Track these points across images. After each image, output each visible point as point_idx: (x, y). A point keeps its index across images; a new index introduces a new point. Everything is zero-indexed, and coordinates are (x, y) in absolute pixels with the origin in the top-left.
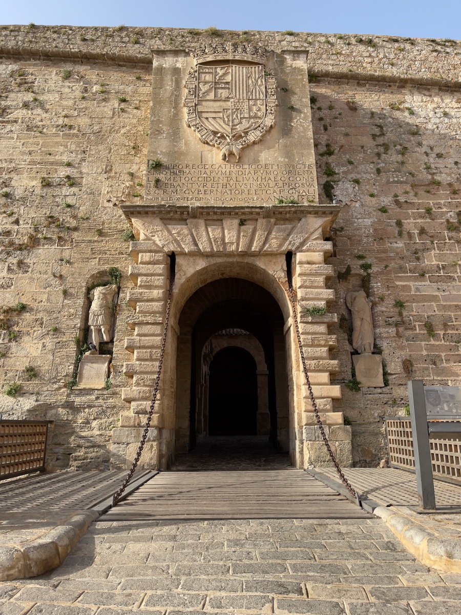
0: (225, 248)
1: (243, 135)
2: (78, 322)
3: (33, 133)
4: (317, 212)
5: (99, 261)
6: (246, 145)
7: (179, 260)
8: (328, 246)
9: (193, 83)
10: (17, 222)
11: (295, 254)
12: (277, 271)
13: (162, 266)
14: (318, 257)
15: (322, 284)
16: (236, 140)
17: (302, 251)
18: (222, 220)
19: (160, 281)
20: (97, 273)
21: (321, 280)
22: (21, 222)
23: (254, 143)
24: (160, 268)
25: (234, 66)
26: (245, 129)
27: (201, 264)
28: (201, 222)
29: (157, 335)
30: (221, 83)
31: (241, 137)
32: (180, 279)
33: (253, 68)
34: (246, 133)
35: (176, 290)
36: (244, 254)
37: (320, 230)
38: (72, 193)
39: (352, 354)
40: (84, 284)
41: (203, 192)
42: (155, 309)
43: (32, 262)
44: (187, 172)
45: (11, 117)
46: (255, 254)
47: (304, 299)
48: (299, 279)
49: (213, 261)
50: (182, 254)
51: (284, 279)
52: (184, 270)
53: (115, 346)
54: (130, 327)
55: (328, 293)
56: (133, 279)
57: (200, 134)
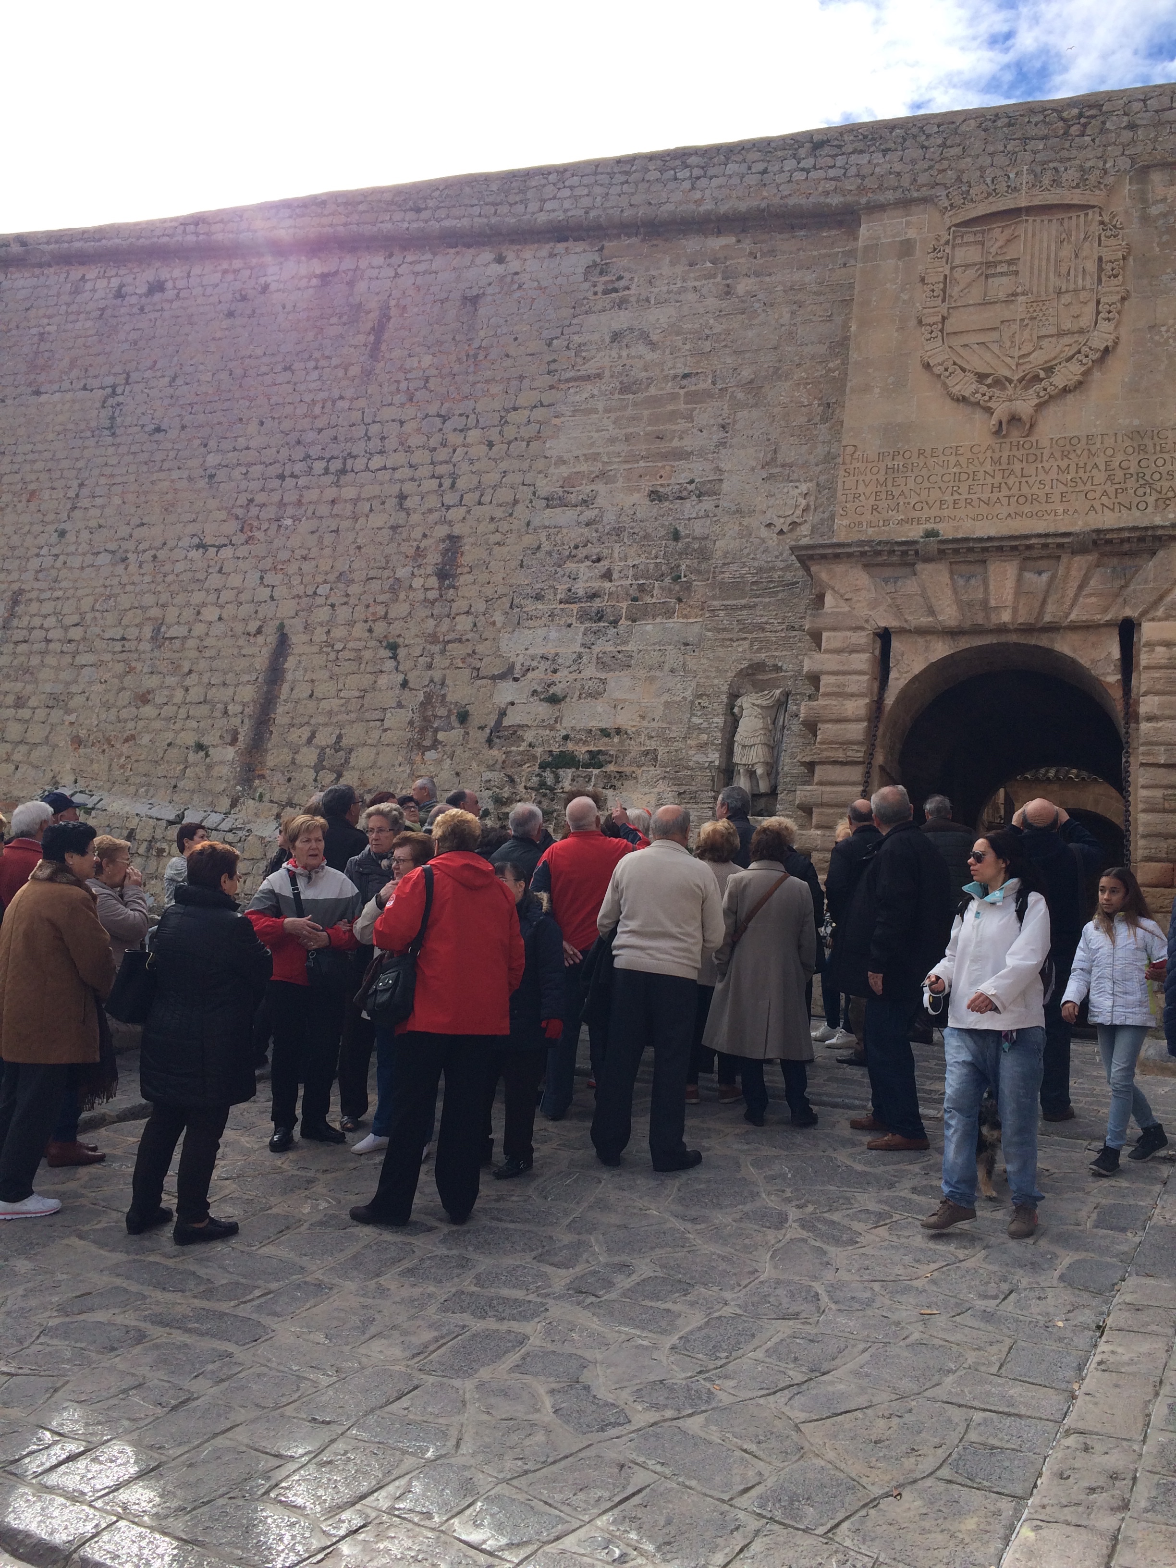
0: (988, 617)
1: (1042, 374)
2: (715, 757)
3: (631, 396)
5: (751, 645)
6: (1047, 397)
7: (896, 645)
9: (941, 269)
10: (607, 576)
11: (1140, 625)
12: (1099, 658)
13: (865, 656)
16: (1026, 388)
17: (1153, 620)
18: (985, 562)
19: (861, 683)
20: (747, 668)
22: (615, 576)
23: (1066, 390)
24: (862, 661)
25: (1031, 219)
26: (1046, 362)
27: (940, 650)
28: (943, 568)
29: (853, 784)
30: (1001, 262)
31: (1036, 379)
32: (898, 680)
33: (1074, 218)
34: (1049, 370)
35: (890, 699)
36: (1028, 629)
38: (702, 513)
40: (725, 688)
41: (951, 506)
42: (851, 736)
43: (635, 649)
44: (921, 464)
45: (591, 368)
46: (1053, 628)
47: (1150, 719)
48: (1144, 676)
49: (964, 643)
50: (902, 631)
51: (1113, 678)
52: (907, 663)
53: (780, 802)
54: (809, 769)
56: (815, 682)
57: (950, 382)
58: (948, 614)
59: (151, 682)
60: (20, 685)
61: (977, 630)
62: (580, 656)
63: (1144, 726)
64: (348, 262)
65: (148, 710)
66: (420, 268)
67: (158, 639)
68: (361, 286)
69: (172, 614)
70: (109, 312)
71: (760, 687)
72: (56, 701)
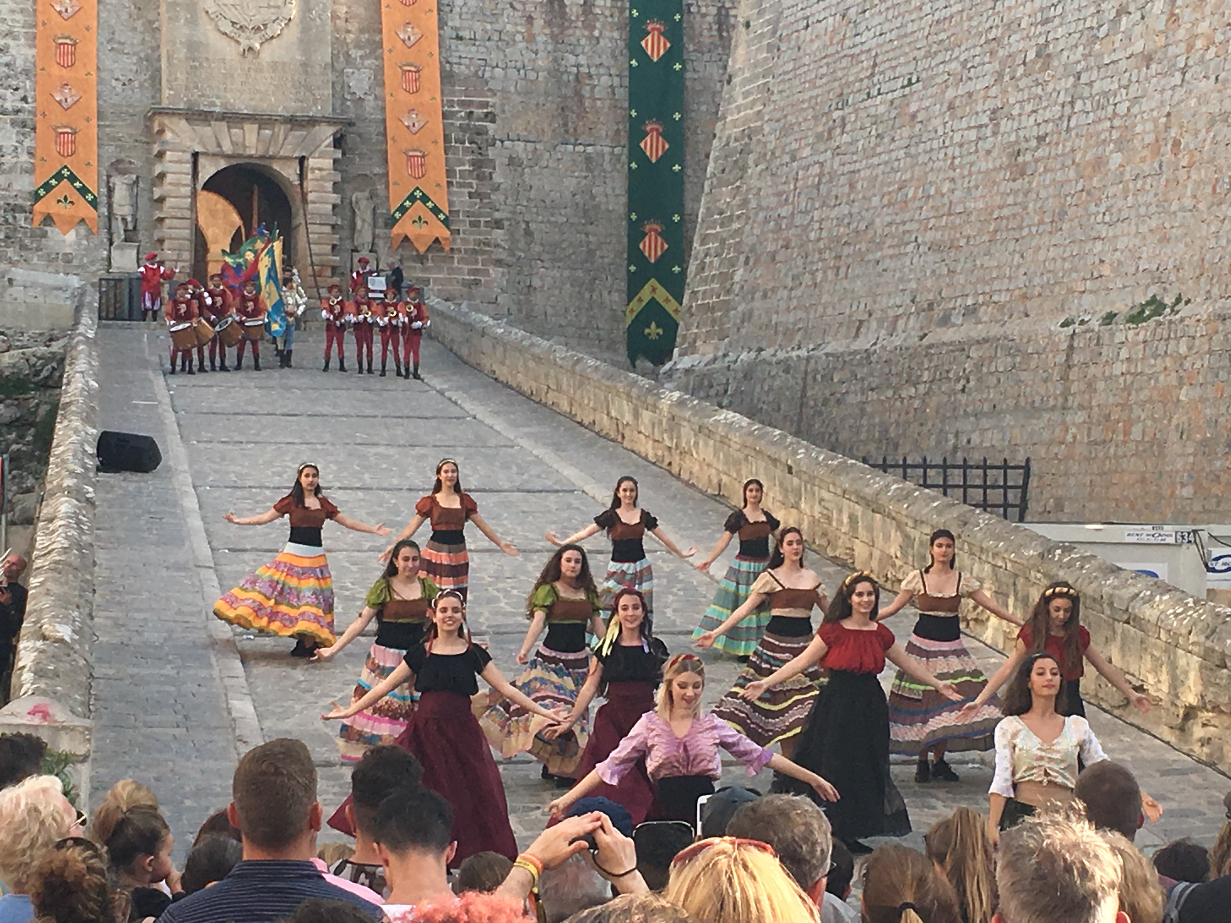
0: (245, 150)
1: (262, 27)
2: (105, 211)
4: (330, 121)
5: (116, 149)
6: (265, 39)
7: (202, 160)
8: (339, 154)
10: (24, 99)
11: (308, 159)
12: (290, 172)
14: (328, 163)
15: (331, 189)
16: (255, 33)
17: (314, 157)
18: (244, 124)
19: (185, 179)
20: (115, 161)
21: (329, 186)
23: (273, 38)
24: (188, 167)
26: (264, 21)
27: (223, 164)
28: (224, 124)
31: (259, 29)
32: (202, 178)
34: (265, 26)
35: (200, 187)
36: (262, 157)
37: (332, 138)
39: (353, 251)
40: (104, 172)
44: (207, 66)
46: (271, 158)
47: (313, 202)
48: (310, 183)
49: (234, 162)
50: (206, 154)
51: (297, 183)
52: (207, 170)
53: (142, 235)
54: (161, 220)
55: (335, 198)
56: (162, 176)
57: (219, 23)
58: (227, 148)
61: (240, 156)
62: (16, 148)
63: (310, 206)
71: (122, 173)
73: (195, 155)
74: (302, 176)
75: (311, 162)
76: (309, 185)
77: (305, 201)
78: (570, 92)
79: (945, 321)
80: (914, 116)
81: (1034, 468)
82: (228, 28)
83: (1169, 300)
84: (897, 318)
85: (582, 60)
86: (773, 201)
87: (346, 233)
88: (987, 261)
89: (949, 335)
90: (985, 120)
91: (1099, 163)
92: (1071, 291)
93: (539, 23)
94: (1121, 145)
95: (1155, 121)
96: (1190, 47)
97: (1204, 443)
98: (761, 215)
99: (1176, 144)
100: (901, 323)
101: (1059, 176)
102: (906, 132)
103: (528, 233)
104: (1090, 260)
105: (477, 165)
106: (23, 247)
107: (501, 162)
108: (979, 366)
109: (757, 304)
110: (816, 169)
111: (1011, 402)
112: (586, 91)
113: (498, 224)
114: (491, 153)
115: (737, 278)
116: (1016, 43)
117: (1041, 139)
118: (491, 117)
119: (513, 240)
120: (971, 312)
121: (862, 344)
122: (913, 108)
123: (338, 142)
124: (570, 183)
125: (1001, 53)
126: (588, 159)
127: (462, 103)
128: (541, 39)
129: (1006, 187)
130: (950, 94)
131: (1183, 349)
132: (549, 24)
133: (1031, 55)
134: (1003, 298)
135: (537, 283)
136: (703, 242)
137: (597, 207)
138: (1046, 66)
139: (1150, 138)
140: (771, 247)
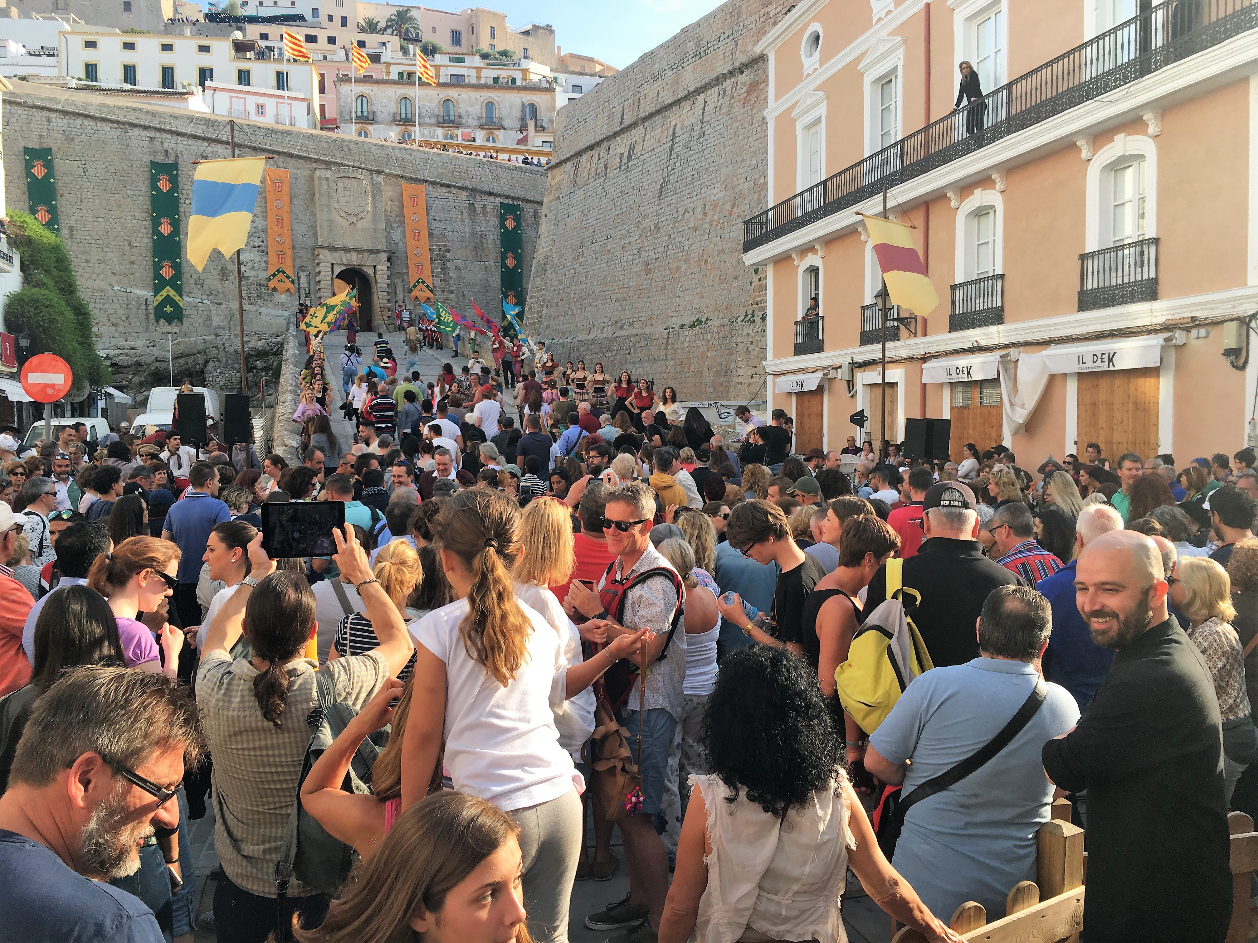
0: (351, 262)
1: (357, 214)
4: (385, 251)
6: (359, 220)
7: (335, 266)
8: (389, 264)
9: (336, 187)
10: (262, 241)
12: (370, 271)
14: (385, 268)
16: (354, 216)
18: (350, 252)
20: (300, 266)
21: (386, 277)
24: (330, 269)
25: (352, 179)
26: (358, 212)
27: (343, 268)
28: (343, 252)
30: (347, 188)
33: (360, 181)
36: (359, 265)
37: (386, 258)
39: (396, 302)
41: (343, 239)
44: (336, 229)
46: (363, 266)
47: (380, 283)
49: (348, 267)
50: (336, 264)
51: (373, 275)
52: (337, 270)
53: (312, 296)
54: (319, 289)
55: (388, 282)
56: (319, 272)
57: (340, 213)
58: (345, 262)
59: (133, 258)
60: (84, 256)
61: (350, 265)
63: (378, 285)
64: (158, 135)
65: (134, 266)
66: (185, 143)
67: (130, 245)
68: (166, 144)
69: (133, 240)
70: (67, 133)
71: (303, 271)
72: (101, 262)
73: (332, 264)
74: (375, 273)
75: (378, 267)
76: (378, 276)
77: (376, 282)
78: (478, 241)
79: (622, 328)
80: (609, 251)
81: (655, 382)
82: (344, 215)
83: (704, 320)
84: (604, 327)
85: (483, 229)
86: (557, 283)
87: (393, 295)
88: (637, 305)
89: (623, 333)
90: (635, 252)
91: (678, 269)
92: (668, 316)
93: (466, 214)
94: (686, 261)
95: (698, 253)
96: (711, 225)
97: (717, 372)
98: (552, 289)
99: (706, 261)
100: (605, 329)
101: (663, 273)
102: (606, 257)
103: (464, 295)
104: (675, 305)
105: (443, 269)
106: (264, 300)
107: (452, 268)
108: (635, 344)
109: (551, 322)
110: (572, 271)
111: (646, 358)
112: (484, 241)
113: (452, 292)
114: (448, 264)
115: (544, 312)
116: (647, 223)
117: (656, 259)
118: (448, 250)
119: (458, 298)
120: (631, 324)
121: (591, 336)
122: (609, 248)
123: (389, 260)
124: (479, 276)
125: (641, 227)
126: (486, 267)
127: (436, 245)
128: (466, 220)
129: (643, 277)
130: (622, 242)
131: (709, 338)
132: (469, 215)
133: (653, 228)
134: (643, 319)
135: (467, 314)
136: (530, 299)
137: (489, 286)
138: (658, 232)
139: (696, 259)
140: (556, 300)
